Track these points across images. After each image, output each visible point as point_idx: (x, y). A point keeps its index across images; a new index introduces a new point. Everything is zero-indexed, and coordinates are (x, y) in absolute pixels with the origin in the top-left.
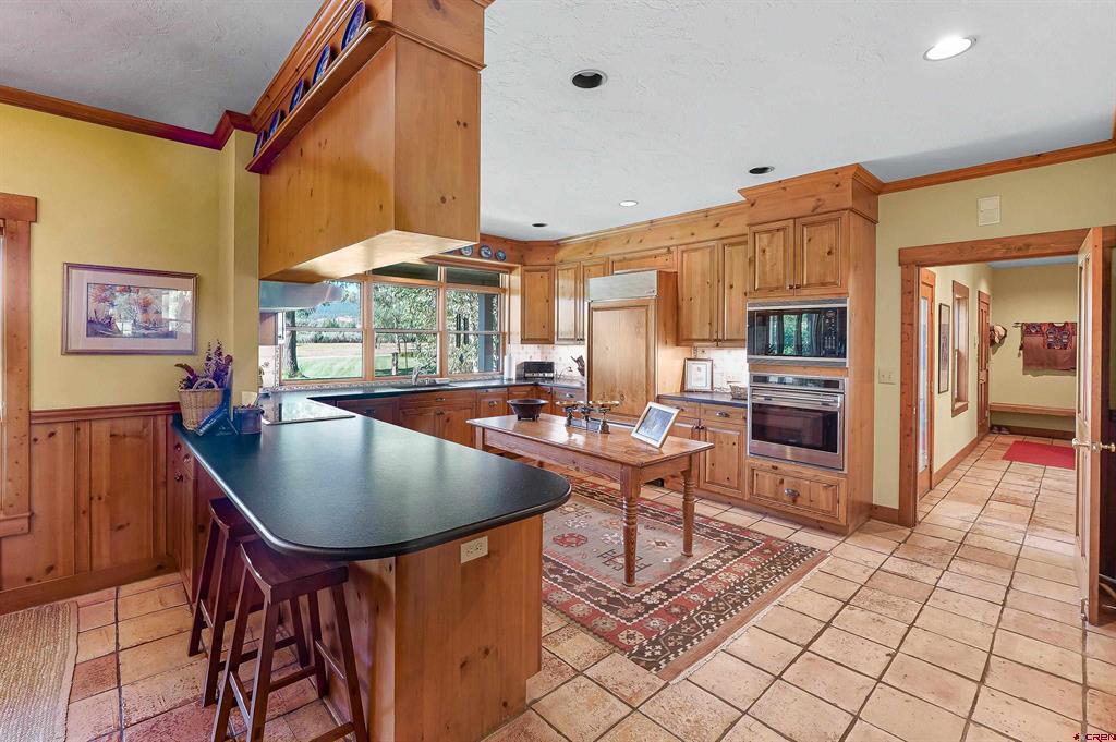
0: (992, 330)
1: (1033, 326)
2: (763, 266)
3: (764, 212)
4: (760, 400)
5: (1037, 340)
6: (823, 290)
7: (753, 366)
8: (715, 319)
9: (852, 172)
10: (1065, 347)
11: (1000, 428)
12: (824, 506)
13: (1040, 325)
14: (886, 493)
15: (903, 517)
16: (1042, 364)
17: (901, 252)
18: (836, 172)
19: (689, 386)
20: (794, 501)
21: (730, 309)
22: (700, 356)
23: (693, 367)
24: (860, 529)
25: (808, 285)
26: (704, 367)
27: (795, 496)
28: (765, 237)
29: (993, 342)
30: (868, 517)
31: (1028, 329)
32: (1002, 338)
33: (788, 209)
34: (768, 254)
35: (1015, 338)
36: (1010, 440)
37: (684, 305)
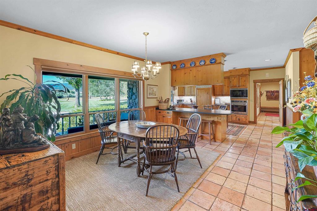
0: (261, 92)
1: (268, 91)
2: (233, 83)
3: (233, 74)
4: (233, 104)
5: (269, 94)
6: (244, 87)
7: (231, 99)
8: (222, 91)
9: (248, 69)
10: (274, 95)
11: (263, 111)
12: (244, 121)
13: (269, 91)
14: (252, 119)
15: (255, 122)
16: (270, 99)
17: (254, 81)
18: (246, 69)
19: (216, 103)
20: (239, 120)
21: (225, 89)
22: (217, 98)
23: (216, 100)
24: (249, 124)
25: (241, 86)
26: (218, 100)
27: (239, 119)
28: (233, 78)
29: (261, 94)
30: (250, 123)
31: (267, 92)
32: (263, 94)
33: (237, 74)
34: (234, 81)
35: (265, 94)
36: (265, 113)
37: (215, 89)
